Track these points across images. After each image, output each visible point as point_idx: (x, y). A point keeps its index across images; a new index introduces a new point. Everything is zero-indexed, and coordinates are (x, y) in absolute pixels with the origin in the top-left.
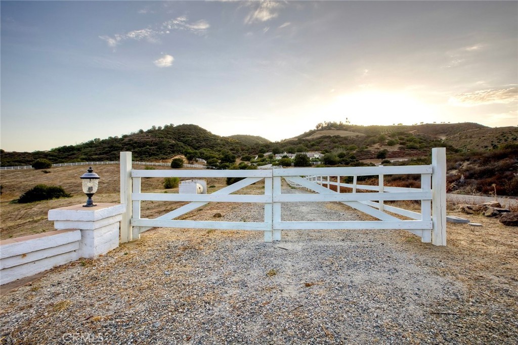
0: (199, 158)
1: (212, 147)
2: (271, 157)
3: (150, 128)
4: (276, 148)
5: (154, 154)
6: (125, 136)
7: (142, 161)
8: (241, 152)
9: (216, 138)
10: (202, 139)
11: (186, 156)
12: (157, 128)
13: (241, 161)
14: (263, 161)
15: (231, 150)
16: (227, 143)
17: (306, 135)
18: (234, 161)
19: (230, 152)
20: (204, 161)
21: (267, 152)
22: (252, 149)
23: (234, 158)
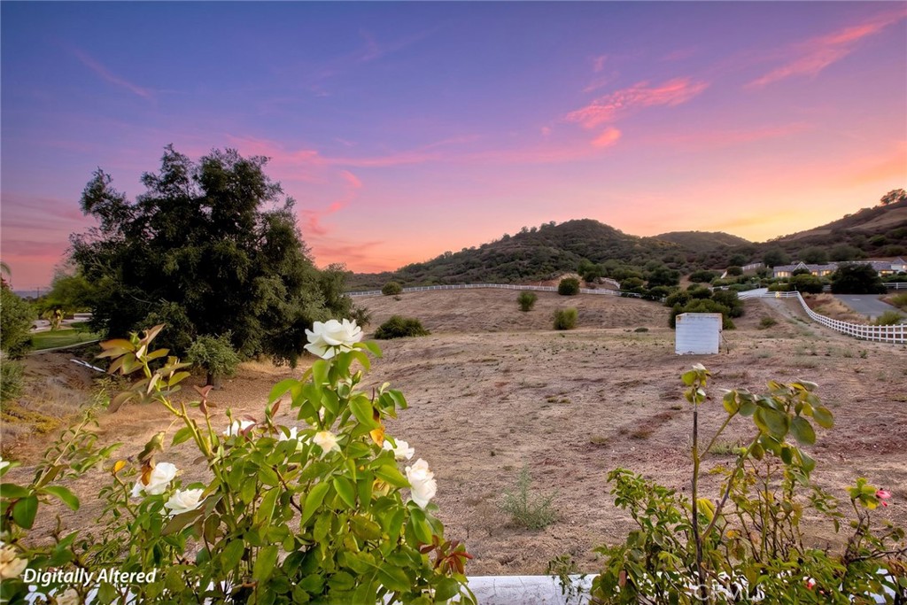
0: (606, 276)
1: (626, 258)
2: (762, 274)
3: (519, 231)
4: (773, 254)
5: (527, 273)
6: (484, 246)
7: (512, 284)
8: (687, 264)
9: (631, 240)
10: (604, 243)
11: (581, 274)
12: (529, 231)
13: (691, 284)
14: (744, 281)
15: (666, 262)
16: (655, 248)
17: (849, 220)
18: (675, 283)
19: (665, 266)
20: (615, 283)
21: (749, 262)
22: (712, 257)
23: (676, 275)
